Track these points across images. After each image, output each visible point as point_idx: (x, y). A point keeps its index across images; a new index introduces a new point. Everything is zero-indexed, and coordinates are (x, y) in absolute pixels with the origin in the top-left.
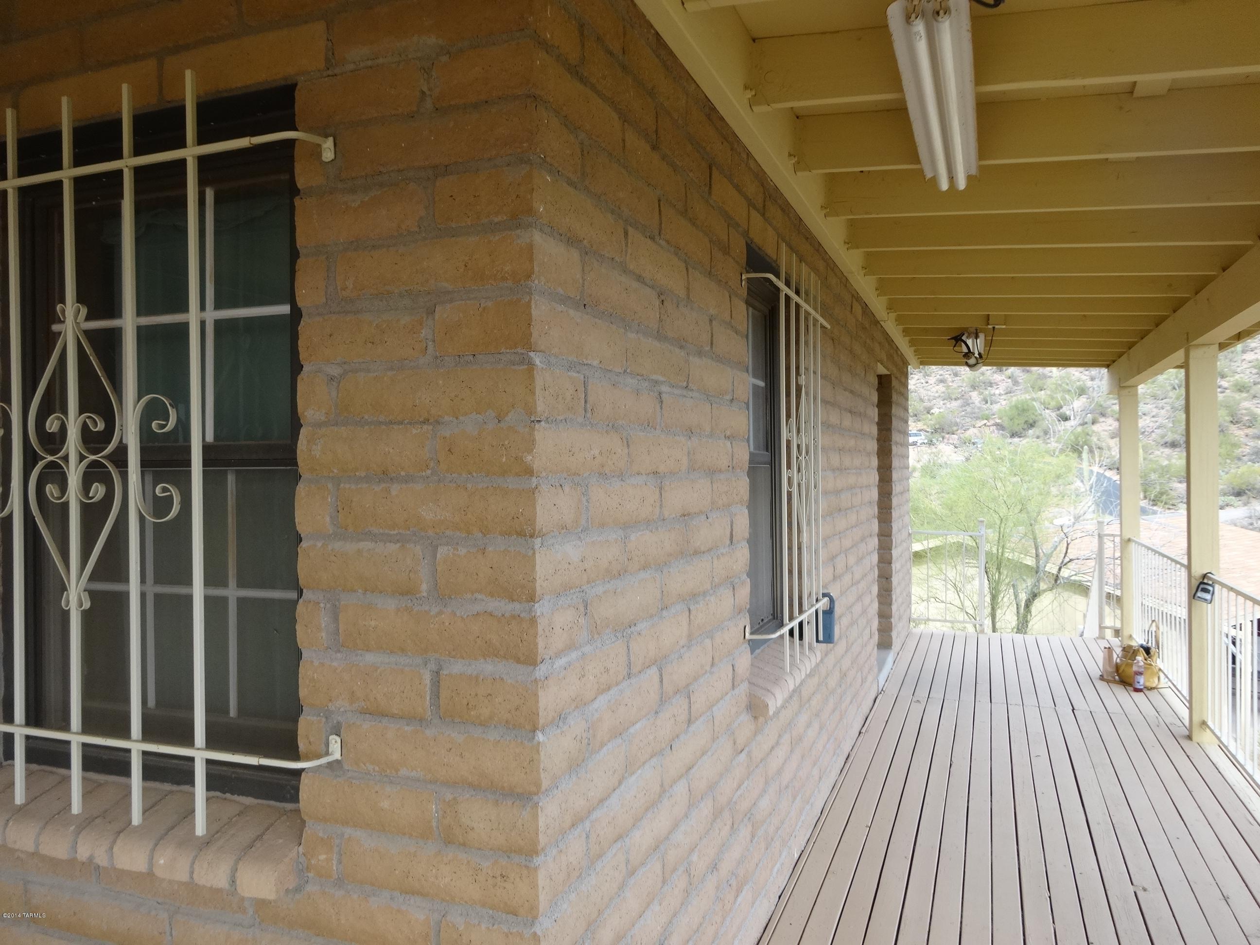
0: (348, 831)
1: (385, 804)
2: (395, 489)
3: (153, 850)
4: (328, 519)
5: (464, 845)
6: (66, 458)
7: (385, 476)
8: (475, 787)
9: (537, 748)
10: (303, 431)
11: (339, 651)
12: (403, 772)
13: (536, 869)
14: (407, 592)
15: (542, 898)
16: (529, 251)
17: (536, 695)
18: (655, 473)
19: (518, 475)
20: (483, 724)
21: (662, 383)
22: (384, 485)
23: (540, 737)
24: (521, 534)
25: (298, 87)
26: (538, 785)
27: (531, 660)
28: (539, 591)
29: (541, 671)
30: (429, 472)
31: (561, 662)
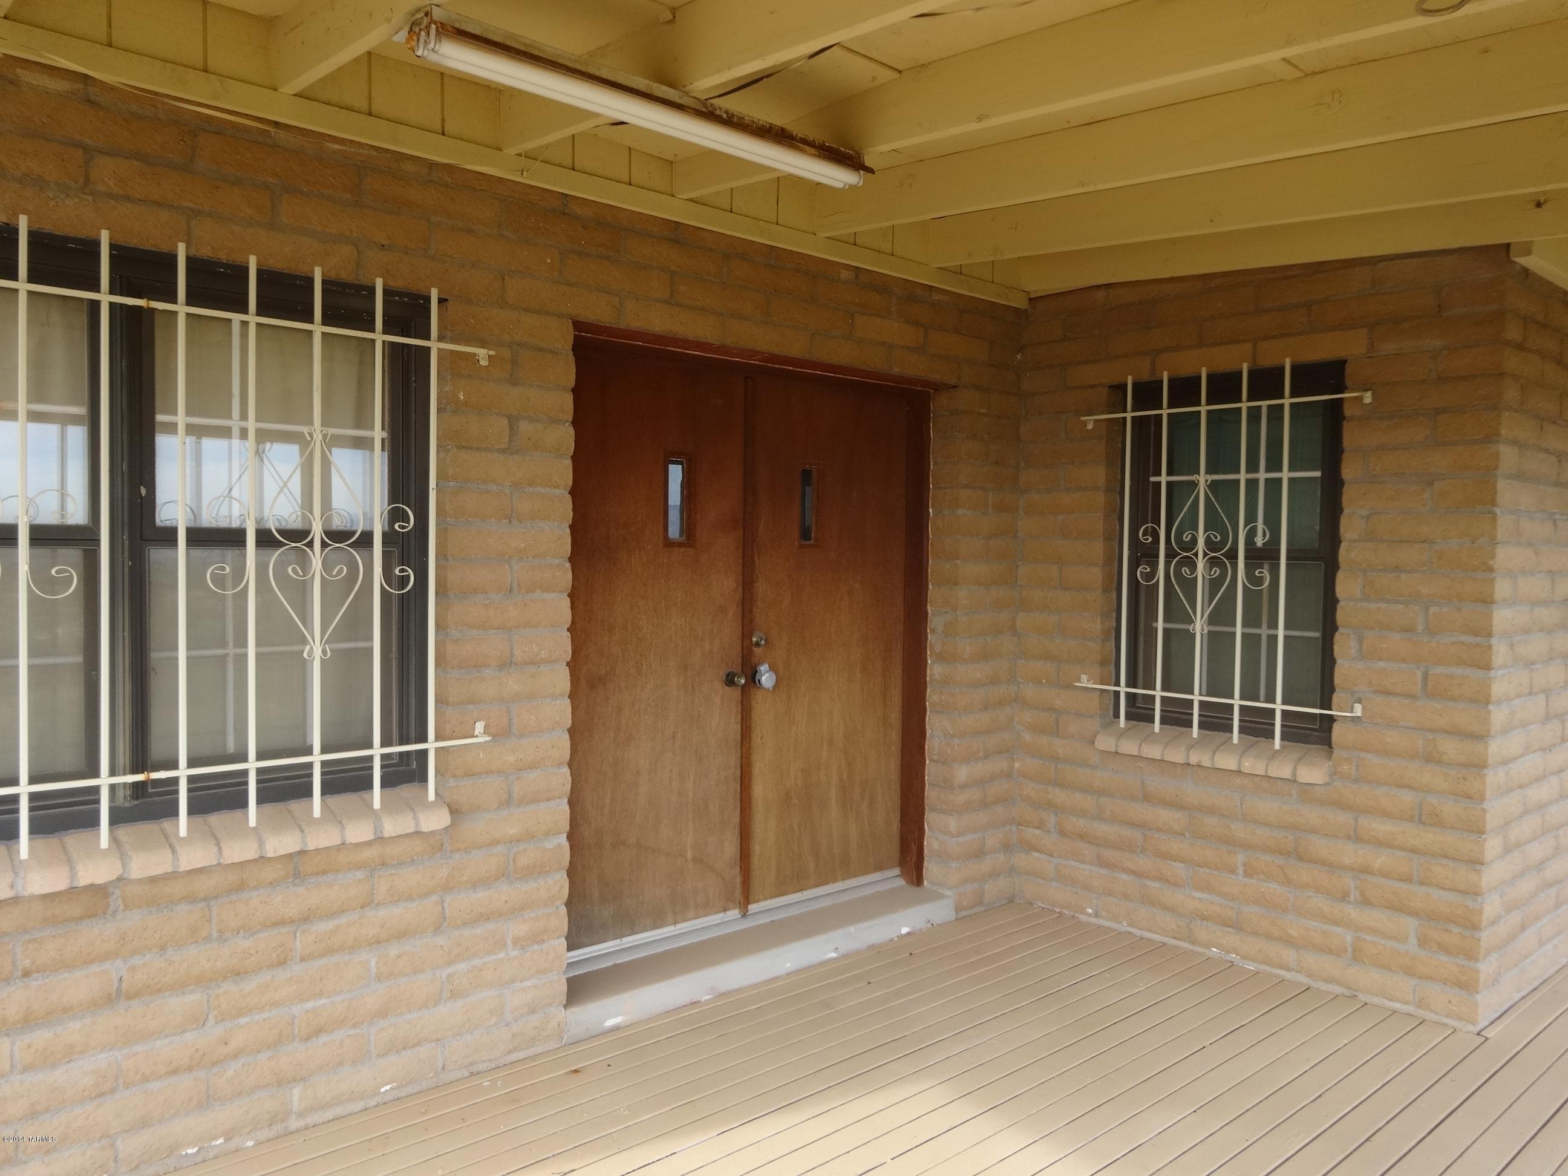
0: (1362, 755)
1: (1389, 740)
2: (1403, 576)
3: (1241, 757)
4: (1358, 591)
5: (1439, 762)
6: (1196, 555)
7: (1397, 569)
8: (1446, 732)
9: (1489, 713)
10: (1343, 545)
11: (1361, 660)
12: (1401, 724)
13: (1486, 775)
14: (1408, 630)
15: (1488, 790)
16: (1497, 455)
17: (1490, 686)
18: (1550, 572)
19: (1483, 571)
20: (1454, 699)
21: (1555, 513)
22: (1396, 574)
23: (1491, 707)
24: (1484, 602)
25: (1348, 362)
26: (1489, 732)
27: (1488, 667)
28: (1494, 632)
29: (1492, 673)
30: (1425, 568)
31: (1500, 672)
